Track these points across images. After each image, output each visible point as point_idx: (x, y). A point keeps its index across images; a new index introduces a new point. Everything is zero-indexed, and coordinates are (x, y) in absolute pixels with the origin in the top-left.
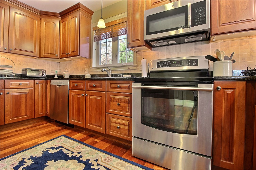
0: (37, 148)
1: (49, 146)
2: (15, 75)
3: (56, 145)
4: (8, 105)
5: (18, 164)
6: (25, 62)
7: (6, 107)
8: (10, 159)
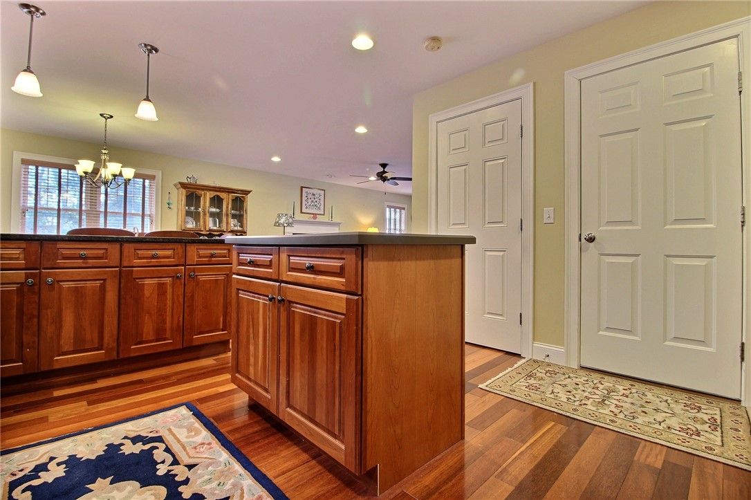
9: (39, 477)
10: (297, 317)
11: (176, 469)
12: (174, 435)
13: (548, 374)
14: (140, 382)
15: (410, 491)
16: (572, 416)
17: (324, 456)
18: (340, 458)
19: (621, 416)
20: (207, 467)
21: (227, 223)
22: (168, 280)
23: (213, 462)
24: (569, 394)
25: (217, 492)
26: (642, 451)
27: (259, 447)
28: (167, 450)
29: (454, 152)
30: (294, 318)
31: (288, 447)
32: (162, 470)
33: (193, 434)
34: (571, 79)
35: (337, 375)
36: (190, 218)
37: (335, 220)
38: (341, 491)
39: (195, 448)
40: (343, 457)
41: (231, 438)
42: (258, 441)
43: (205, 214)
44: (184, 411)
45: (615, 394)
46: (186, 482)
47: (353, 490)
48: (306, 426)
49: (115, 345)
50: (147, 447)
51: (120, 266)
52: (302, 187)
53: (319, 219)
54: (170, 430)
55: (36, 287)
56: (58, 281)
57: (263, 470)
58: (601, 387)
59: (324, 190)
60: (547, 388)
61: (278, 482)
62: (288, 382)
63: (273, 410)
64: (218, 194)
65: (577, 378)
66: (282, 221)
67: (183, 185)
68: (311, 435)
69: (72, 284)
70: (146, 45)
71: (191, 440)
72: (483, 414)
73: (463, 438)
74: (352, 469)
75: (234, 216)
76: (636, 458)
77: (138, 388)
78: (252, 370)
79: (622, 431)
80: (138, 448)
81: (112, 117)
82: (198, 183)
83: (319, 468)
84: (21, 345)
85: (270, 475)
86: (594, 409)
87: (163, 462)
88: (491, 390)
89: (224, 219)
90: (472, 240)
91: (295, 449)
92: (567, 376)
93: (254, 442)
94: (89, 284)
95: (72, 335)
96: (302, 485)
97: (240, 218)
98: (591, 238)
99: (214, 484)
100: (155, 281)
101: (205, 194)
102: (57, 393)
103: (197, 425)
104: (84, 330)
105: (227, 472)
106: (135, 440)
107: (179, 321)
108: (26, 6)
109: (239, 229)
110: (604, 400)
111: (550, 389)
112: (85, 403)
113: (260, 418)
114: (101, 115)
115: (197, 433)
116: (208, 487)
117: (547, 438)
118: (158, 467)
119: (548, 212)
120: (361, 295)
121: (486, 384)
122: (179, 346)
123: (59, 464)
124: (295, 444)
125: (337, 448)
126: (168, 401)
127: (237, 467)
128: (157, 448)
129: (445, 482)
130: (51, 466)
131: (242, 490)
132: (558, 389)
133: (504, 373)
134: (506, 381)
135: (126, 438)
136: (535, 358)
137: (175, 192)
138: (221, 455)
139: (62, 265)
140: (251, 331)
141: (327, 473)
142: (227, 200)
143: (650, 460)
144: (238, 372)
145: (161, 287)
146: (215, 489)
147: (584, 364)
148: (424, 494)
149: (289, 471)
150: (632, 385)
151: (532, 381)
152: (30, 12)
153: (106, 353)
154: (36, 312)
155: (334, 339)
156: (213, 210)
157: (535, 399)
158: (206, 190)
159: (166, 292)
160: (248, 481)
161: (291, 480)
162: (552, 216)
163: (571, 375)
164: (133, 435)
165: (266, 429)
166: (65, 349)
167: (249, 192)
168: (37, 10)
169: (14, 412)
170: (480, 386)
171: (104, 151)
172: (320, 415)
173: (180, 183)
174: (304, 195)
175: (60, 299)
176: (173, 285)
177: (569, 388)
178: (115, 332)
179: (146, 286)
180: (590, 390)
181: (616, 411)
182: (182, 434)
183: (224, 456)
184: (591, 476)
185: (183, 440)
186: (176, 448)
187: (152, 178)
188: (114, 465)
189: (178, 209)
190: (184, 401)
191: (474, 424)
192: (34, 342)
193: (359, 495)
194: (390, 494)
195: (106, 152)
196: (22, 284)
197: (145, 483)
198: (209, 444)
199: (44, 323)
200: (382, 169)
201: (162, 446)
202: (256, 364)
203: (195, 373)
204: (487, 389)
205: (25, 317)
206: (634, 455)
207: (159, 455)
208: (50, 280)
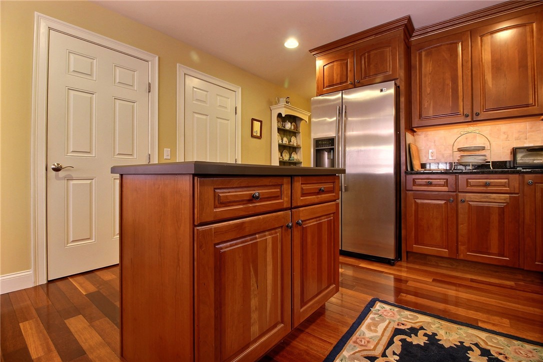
0: (461, 329)
1: (486, 344)
2: (491, 164)
3: (501, 354)
4: (463, 224)
5: (407, 329)
6: (519, 132)
7: (460, 226)
8: (410, 315)
119: (167, 152)
162: (169, 154)
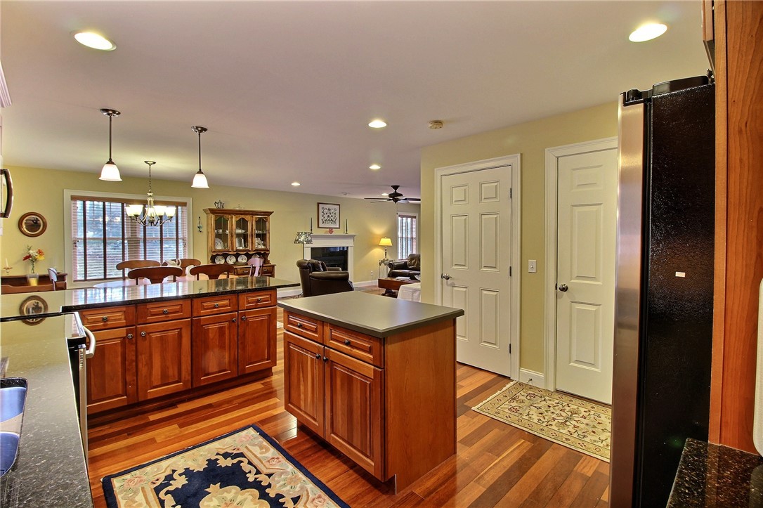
9: (171, 485)
10: (338, 373)
11: (261, 477)
12: (251, 452)
13: (528, 398)
14: (210, 406)
15: (417, 491)
16: (539, 435)
17: (358, 467)
18: (371, 471)
19: (575, 435)
20: (281, 475)
21: (252, 243)
22: (226, 324)
23: (284, 472)
24: (540, 415)
25: (291, 493)
26: (582, 463)
27: (312, 460)
28: (250, 463)
29: (457, 203)
30: (336, 375)
31: (332, 460)
32: (251, 478)
33: (264, 450)
34: (550, 155)
35: (368, 418)
36: (219, 240)
37: (350, 233)
38: (371, 491)
39: (269, 461)
40: (373, 470)
41: (291, 453)
42: (310, 455)
43: (232, 236)
44: (251, 431)
45: (577, 415)
46: (269, 486)
47: (379, 490)
48: (346, 448)
49: (190, 378)
50: (235, 461)
51: (192, 316)
52: (319, 204)
53: (336, 232)
54: (246, 447)
55: (134, 339)
56: (149, 333)
57: (318, 477)
58: (567, 409)
59: (339, 205)
60: (525, 410)
61: (329, 485)
62: (332, 416)
63: (321, 434)
64: (243, 216)
65: (550, 400)
66: (302, 239)
67: (212, 211)
68: (350, 454)
69: (158, 335)
70: (197, 128)
71: (264, 455)
72: (473, 433)
73: (455, 453)
74: (379, 477)
75: (258, 236)
76: (575, 469)
77: (210, 411)
78: (302, 403)
79: (572, 447)
80: (229, 462)
81: (154, 163)
82: (225, 208)
83: (355, 475)
84: (125, 384)
85: (323, 480)
86: (556, 429)
87: (250, 472)
88: (481, 412)
89: (249, 239)
90: (461, 313)
91: (337, 461)
92: (543, 399)
93: (308, 457)
94: (170, 333)
95: (160, 373)
96: (346, 487)
97: (263, 237)
98: (564, 288)
99: (288, 487)
100: (216, 326)
101: (232, 218)
102: (152, 418)
103: (265, 443)
104: (168, 368)
105: (294, 480)
106: (226, 455)
107: (235, 354)
108: (106, 110)
109: (263, 247)
110: (566, 421)
111: (527, 412)
112: (176, 426)
113: (308, 437)
114: (145, 162)
115: (267, 450)
116: (285, 489)
117: (516, 453)
118: (248, 475)
119: (532, 264)
120: (384, 368)
121: (478, 406)
122: (236, 375)
123: (180, 475)
124: (337, 458)
125: (369, 464)
126: (237, 423)
127: (301, 475)
128: (242, 462)
129: (441, 485)
130: (176, 475)
131: (307, 491)
132: (534, 411)
133: (494, 396)
134: (494, 406)
135: (218, 454)
136: (521, 381)
137: (204, 216)
138: (288, 467)
139: (151, 321)
140: (301, 375)
141: (361, 479)
142: (252, 223)
143: (585, 470)
144: (290, 403)
145: (221, 330)
146: (289, 491)
147: (559, 388)
148: (426, 493)
149: (335, 477)
150: (592, 408)
151: (514, 404)
152: (109, 114)
153: (184, 383)
154: (134, 358)
155: (366, 393)
156: (239, 231)
157: (514, 421)
158: (232, 214)
159: (225, 333)
160: (310, 486)
161: (338, 484)
162: (535, 266)
163: (547, 398)
164: (222, 452)
165: (314, 446)
166: (155, 384)
167: (271, 213)
168: (114, 112)
169: (128, 435)
170: (473, 408)
171: (149, 194)
172: (357, 441)
173: (209, 209)
174: (321, 210)
175: (150, 347)
176: (229, 327)
177: (543, 410)
178: (190, 368)
179: (210, 330)
180: (558, 412)
181: (573, 431)
182: (257, 450)
183: (290, 467)
184: (540, 481)
185: (259, 455)
186: (255, 462)
187: (184, 204)
188: (217, 475)
189: (208, 232)
190: (250, 423)
191: (464, 442)
192: (134, 380)
193: (383, 494)
194: (404, 493)
195: (151, 194)
196: (124, 338)
197: (243, 488)
198: (278, 458)
199: (140, 365)
200: (393, 191)
201: (246, 461)
202: (306, 400)
203: (250, 397)
204: (478, 411)
205: (127, 362)
206: (575, 466)
207: (245, 467)
208: (143, 333)
